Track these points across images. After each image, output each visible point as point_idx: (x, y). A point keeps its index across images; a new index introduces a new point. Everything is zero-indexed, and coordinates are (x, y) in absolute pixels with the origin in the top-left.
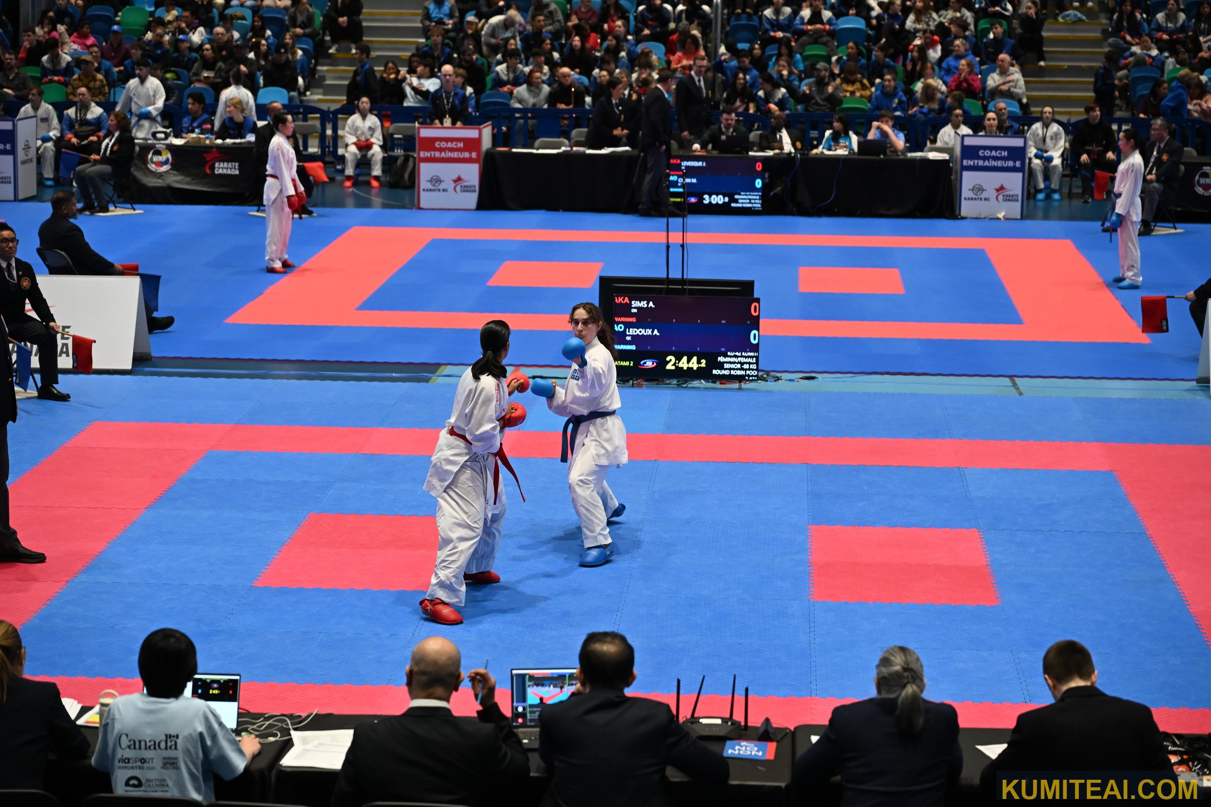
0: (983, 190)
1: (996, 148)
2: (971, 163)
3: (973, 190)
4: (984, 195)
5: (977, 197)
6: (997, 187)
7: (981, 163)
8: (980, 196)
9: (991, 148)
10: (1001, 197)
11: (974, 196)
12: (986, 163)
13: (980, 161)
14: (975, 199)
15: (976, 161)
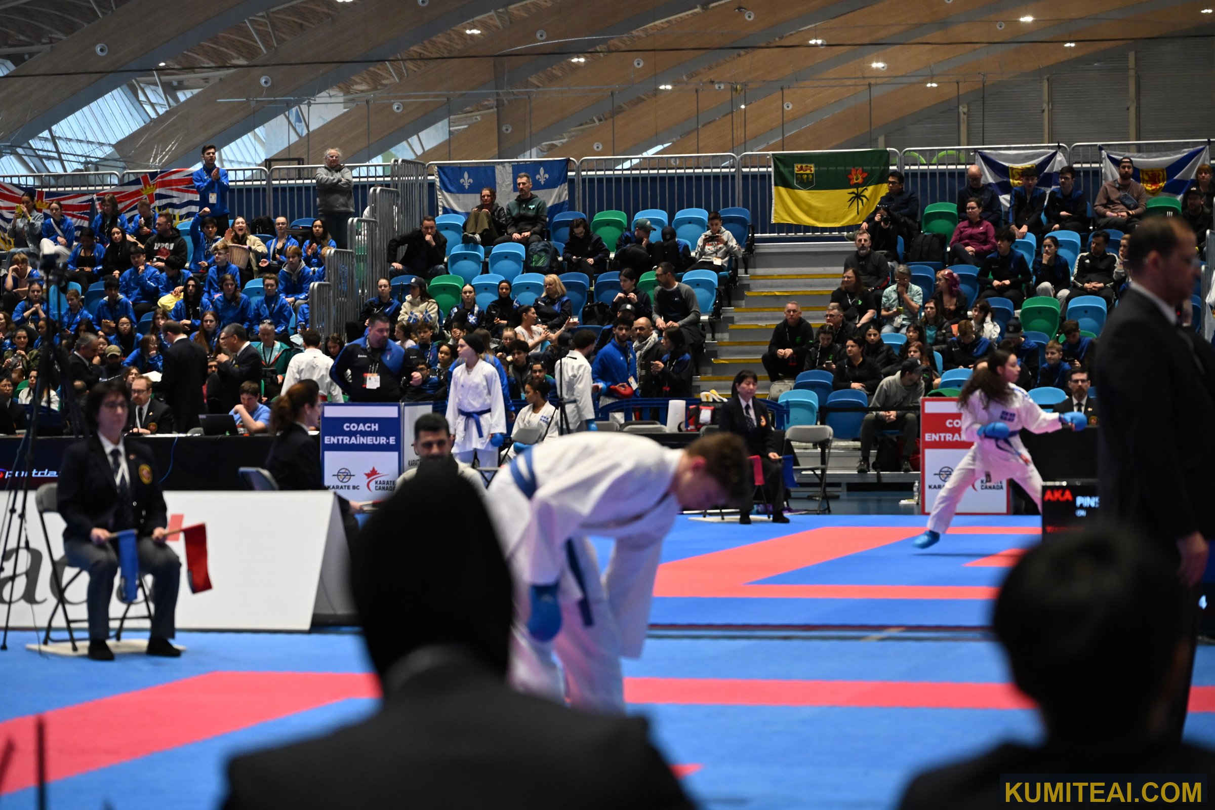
0: (351, 475)
1: (364, 420)
2: (334, 440)
3: (338, 475)
4: (351, 483)
5: (343, 484)
6: (368, 471)
7: (346, 440)
8: (347, 484)
9: (358, 420)
10: (373, 485)
11: (340, 484)
12: (353, 440)
13: (345, 438)
14: (342, 487)
15: (340, 438)
